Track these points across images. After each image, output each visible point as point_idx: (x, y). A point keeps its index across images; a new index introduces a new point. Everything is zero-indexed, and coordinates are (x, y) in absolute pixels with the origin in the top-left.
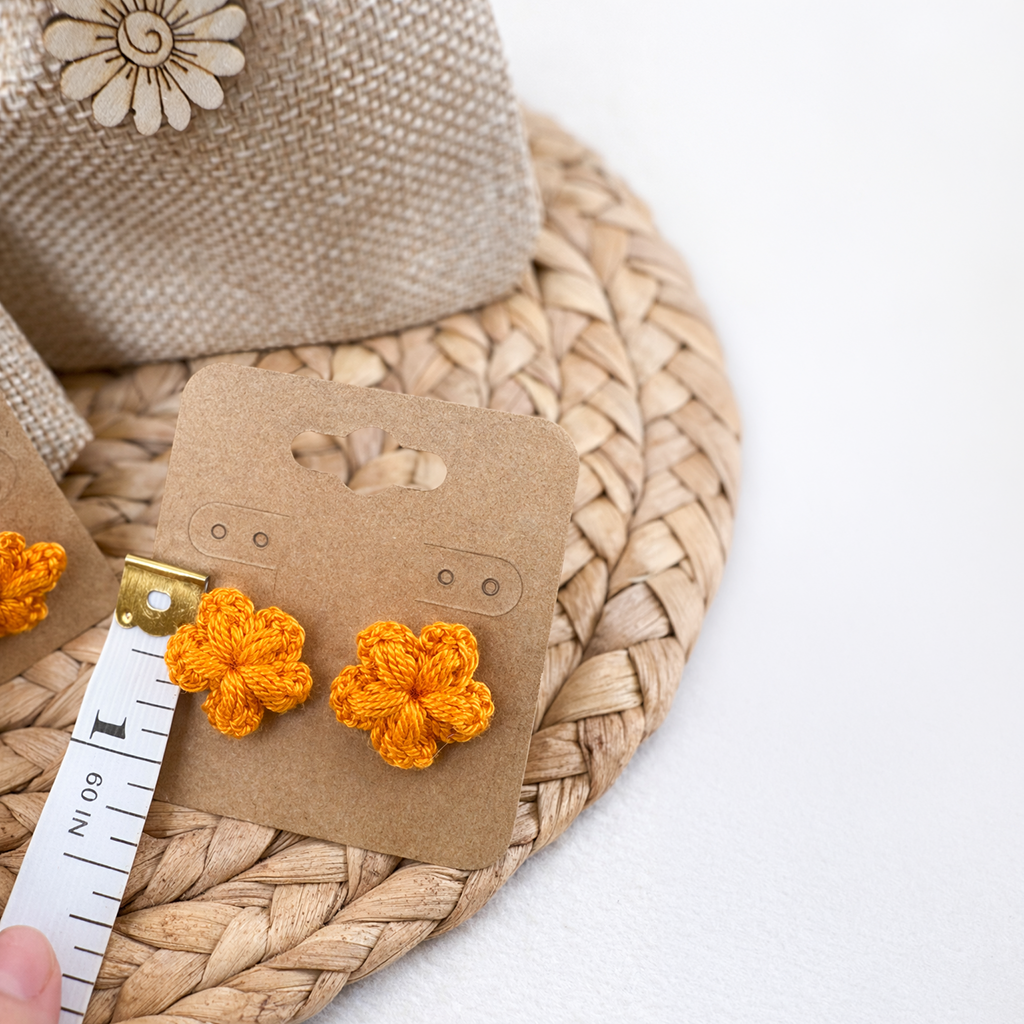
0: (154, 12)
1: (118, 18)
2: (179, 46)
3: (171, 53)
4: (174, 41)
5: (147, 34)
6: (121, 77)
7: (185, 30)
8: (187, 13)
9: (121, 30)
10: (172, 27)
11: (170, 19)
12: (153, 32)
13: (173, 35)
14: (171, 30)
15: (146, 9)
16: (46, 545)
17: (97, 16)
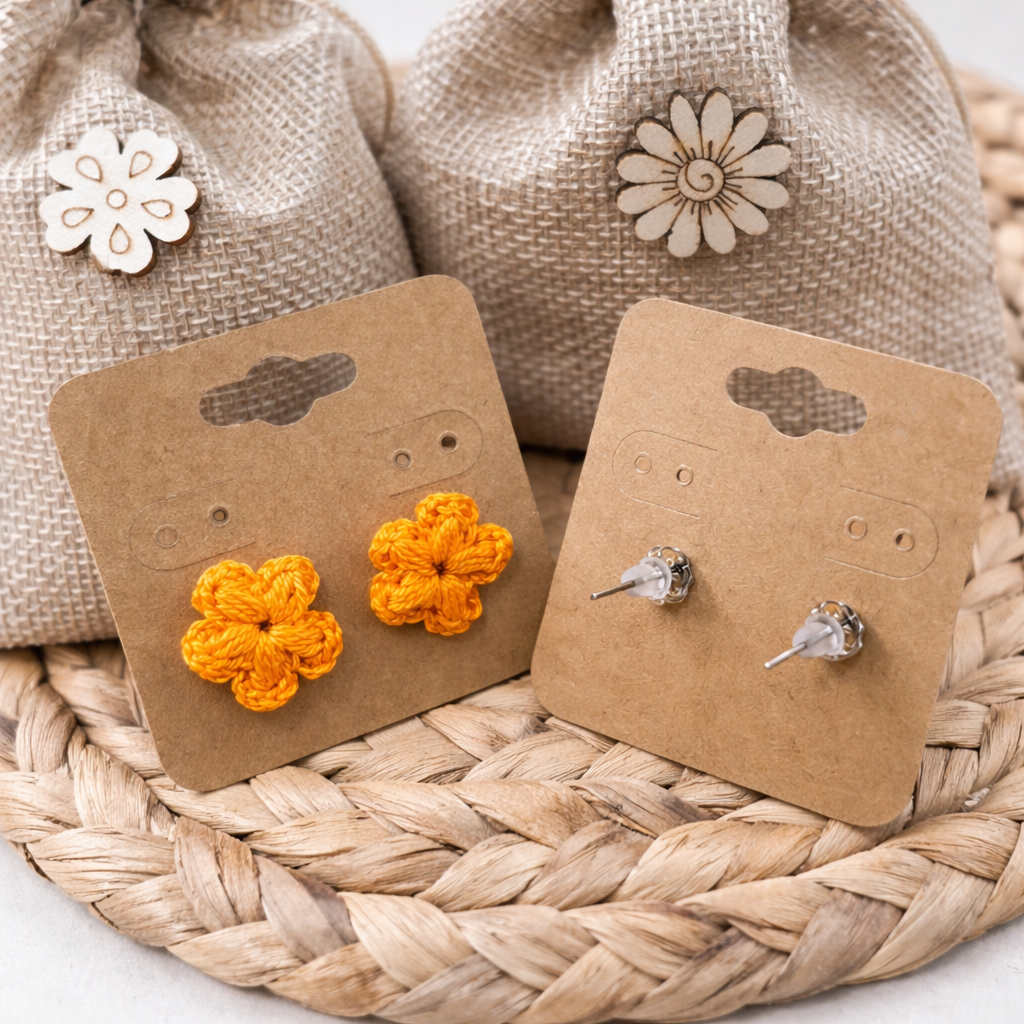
0: (716, 162)
1: (685, 160)
2: (727, 193)
3: (717, 196)
4: (723, 187)
5: (703, 176)
6: (671, 204)
7: (734, 182)
8: (741, 169)
9: (683, 170)
10: (726, 176)
11: (727, 170)
12: (709, 176)
13: (725, 183)
14: (725, 179)
15: (709, 159)
16: (496, 527)
17: (669, 156)
